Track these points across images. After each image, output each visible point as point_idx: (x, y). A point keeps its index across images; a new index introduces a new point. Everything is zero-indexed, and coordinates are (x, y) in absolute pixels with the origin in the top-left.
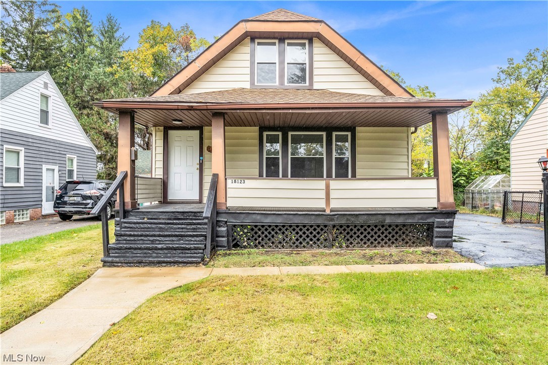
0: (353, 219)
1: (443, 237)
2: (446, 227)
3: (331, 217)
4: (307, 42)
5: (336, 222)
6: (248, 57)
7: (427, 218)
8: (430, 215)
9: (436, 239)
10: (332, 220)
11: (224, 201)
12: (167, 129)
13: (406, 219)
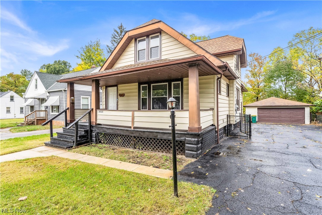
0: (142, 134)
1: (191, 151)
2: (192, 144)
3: (132, 132)
4: (159, 34)
5: (135, 135)
6: (133, 48)
7: (181, 137)
8: (183, 135)
9: (187, 152)
10: (133, 133)
11: (94, 121)
12: (107, 87)
13: (169, 136)
